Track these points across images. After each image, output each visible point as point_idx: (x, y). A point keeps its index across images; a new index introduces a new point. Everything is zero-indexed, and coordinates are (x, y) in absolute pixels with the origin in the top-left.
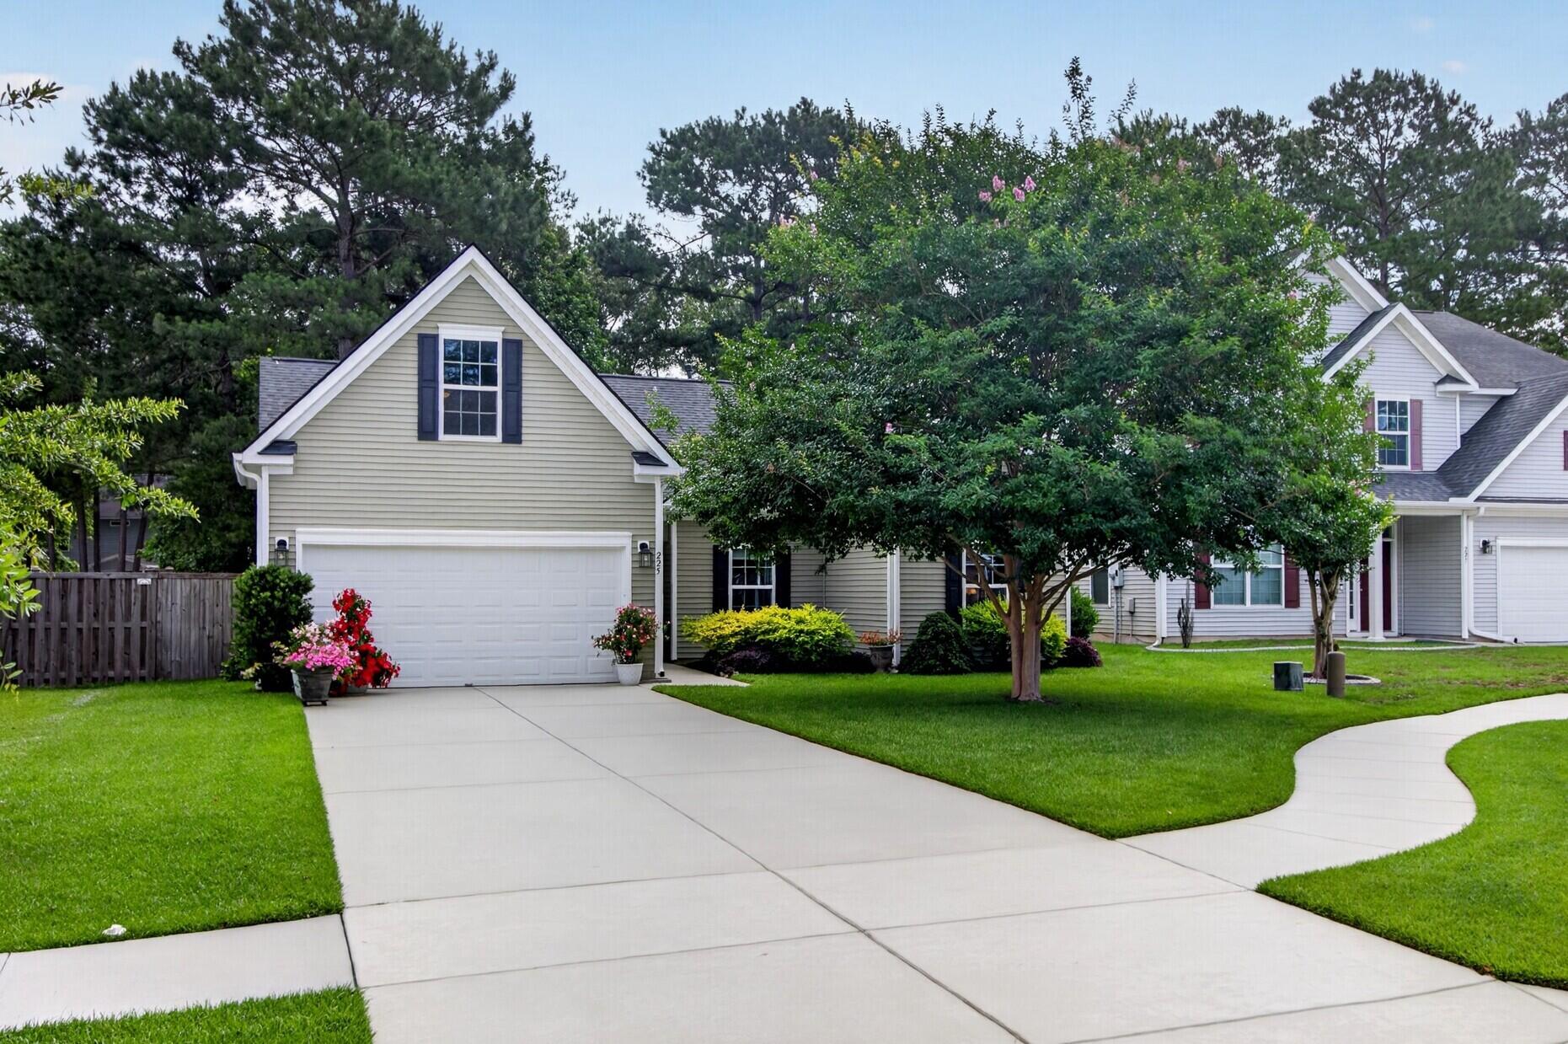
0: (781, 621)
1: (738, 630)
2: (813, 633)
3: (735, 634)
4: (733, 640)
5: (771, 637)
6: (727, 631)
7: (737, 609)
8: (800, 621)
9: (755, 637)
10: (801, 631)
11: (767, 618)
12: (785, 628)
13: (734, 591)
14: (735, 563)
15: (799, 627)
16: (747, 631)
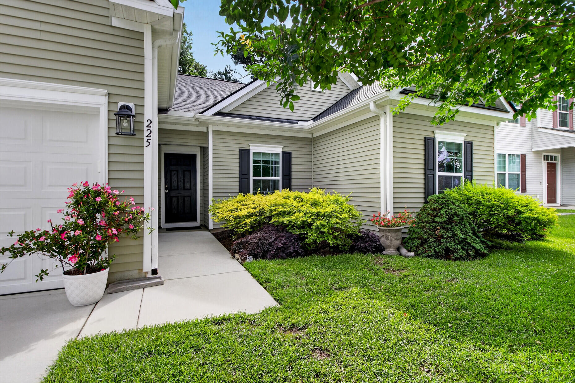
0: (295, 203)
1: (253, 211)
2: (329, 216)
3: (249, 216)
4: (248, 221)
5: (286, 219)
6: (243, 213)
7: (255, 194)
8: (314, 204)
9: (270, 218)
10: (318, 215)
11: (281, 200)
12: (300, 211)
13: (253, 180)
14: (255, 162)
15: (315, 210)
16: (261, 212)
